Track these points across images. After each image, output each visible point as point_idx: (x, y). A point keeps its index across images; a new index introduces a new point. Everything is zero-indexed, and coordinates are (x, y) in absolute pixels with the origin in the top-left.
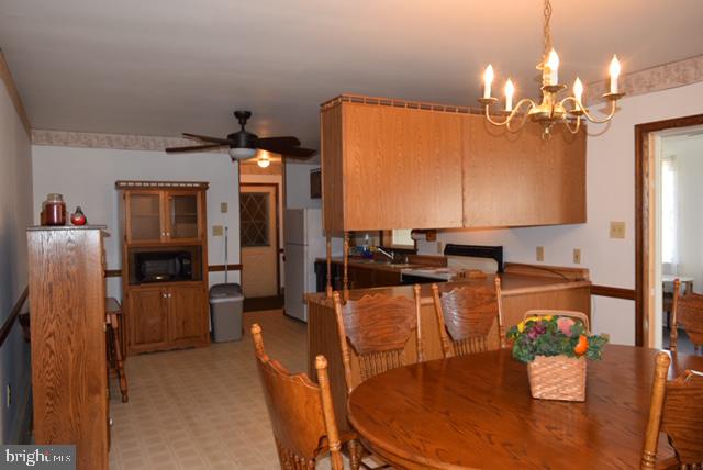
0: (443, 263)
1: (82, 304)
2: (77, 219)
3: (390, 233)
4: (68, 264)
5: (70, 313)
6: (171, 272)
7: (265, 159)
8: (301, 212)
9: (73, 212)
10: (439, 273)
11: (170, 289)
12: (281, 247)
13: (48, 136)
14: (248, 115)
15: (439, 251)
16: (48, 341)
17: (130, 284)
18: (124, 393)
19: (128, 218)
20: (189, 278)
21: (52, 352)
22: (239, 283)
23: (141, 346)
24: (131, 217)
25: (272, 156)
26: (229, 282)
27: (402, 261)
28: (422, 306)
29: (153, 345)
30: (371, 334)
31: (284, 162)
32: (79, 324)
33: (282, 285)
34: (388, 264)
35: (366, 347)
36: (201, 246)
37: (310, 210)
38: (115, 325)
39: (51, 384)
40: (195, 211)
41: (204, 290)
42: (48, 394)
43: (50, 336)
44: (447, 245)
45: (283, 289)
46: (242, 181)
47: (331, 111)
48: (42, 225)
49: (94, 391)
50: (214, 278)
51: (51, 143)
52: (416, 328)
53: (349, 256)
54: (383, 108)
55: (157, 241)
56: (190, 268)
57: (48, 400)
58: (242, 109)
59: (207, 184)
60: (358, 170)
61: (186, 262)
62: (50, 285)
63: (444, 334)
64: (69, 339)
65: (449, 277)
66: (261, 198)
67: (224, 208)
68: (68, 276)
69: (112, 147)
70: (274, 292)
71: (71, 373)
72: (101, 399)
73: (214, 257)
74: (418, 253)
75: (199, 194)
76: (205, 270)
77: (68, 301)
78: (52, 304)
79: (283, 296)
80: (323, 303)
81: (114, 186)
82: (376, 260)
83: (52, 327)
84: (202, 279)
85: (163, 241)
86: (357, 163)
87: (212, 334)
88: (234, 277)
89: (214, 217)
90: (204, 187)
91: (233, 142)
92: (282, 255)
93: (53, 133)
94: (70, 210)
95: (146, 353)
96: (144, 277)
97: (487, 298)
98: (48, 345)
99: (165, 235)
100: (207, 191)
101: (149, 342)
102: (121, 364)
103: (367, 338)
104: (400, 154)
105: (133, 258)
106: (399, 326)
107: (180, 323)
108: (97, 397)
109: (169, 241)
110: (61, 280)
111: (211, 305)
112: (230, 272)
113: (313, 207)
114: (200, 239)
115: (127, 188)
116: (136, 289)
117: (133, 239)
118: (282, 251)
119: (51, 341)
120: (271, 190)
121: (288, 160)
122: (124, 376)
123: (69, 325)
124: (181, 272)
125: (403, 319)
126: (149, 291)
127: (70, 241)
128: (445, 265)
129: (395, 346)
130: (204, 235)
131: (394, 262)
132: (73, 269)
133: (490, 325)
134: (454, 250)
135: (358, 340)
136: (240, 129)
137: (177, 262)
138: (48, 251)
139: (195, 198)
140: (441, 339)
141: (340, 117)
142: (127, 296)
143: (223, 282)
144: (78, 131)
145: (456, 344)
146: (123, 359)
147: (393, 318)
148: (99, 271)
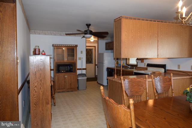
0: (146, 69)
1: (44, 78)
2: (43, 53)
3: (129, 59)
4: (41, 66)
5: (41, 80)
6: (67, 70)
7: (92, 39)
8: (103, 54)
9: (42, 51)
10: (145, 72)
11: (67, 75)
12: (96, 64)
13: (34, 31)
14: (90, 25)
15: (145, 65)
16: (35, 88)
17: (56, 73)
18: (54, 103)
19: (56, 55)
20: (72, 72)
21: (36, 92)
22: (85, 73)
23: (58, 90)
24: (57, 54)
25: (94, 38)
26: (83, 73)
27: (133, 68)
28: (148, 81)
29: (62, 90)
30: (132, 90)
31: (98, 40)
32: (43, 84)
33: (96, 74)
34: (129, 69)
35: (131, 94)
36: (75, 63)
37: (105, 53)
38: (52, 84)
39: (35, 101)
40: (74, 53)
41: (76, 75)
42: (35, 104)
43: (35, 87)
44: (148, 64)
45: (97, 76)
46: (87, 45)
47: (118, 22)
48: (33, 55)
49: (47, 103)
50: (79, 72)
51: (35, 34)
52: (146, 89)
53: (117, 67)
54: (134, 20)
55: (63, 61)
56: (72, 69)
57: (34, 106)
58: (88, 23)
59: (77, 45)
60: (126, 39)
61: (71, 67)
62: (36, 72)
63: (155, 91)
64: (41, 88)
65: (149, 73)
66: (91, 50)
67: (82, 52)
68: (41, 70)
69: (51, 35)
70: (94, 77)
71: (41, 98)
72: (49, 106)
73: (79, 66)
74: (138, 66)
75: (75, 48)
76: (76, 69)
77: (41, 77)
78: (36, 77)
79: (97, 78)
80: (114, 80)
81: (52, 46)
82: (125, 68)
83: (36, 84)
84: (75, 72)
85: (65, 61)
86: (126, 37)
87: (78, 88)
88: (84, 72)
89: (79, 55)
90: (76, 46)
91: (86, 33)
92: (96, 66)
93: (36, 31)
94: (41, 51)
95: (60, 92)
96: (60, 71)
97: (168, 80)
98: (35, 90)
99: (66, 60)
100: (77, 47)
101: (61, 89)
102: (54, 95)
103: (131, 91)
104: (139, 35)
105: (57, 66)
106: (141, 88)
107: (69, 84)
108: (48, 105)
109: (67, 61)
110: (39, 71)
111: (78, 80)
112: (83, 70)
113: (106, 53)
114: (75, 61)
115: (56, 46)
116: (58, 74)
117: (57, 60)
118: (97, 65)
119: (36, 88)
120: (94, 48)
121: (99, 39)
122: (55, 99)
123: (41, 84)
124: (70, 70)
125: (142, 86)
126: (61, 75)
127: (41, 59)
128: (147, 70)
129: (139, 94)
130: (76, 60)
131: (130, 68)
132: (42, 68)
133: (169, 88)
134: (149, 65)
135: (128, 92)
136: (88, 29)
137: (69, 67)
138: (35, 62)
139: (74, 49)
140: (154, 92)
141: (121, 23)
142: (55, 76)
143: (81, 73)
144: (42, 31)
145: (158, 94)
146: (54, 94)
147: (139, 85)
148: (49, 68)
